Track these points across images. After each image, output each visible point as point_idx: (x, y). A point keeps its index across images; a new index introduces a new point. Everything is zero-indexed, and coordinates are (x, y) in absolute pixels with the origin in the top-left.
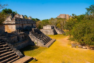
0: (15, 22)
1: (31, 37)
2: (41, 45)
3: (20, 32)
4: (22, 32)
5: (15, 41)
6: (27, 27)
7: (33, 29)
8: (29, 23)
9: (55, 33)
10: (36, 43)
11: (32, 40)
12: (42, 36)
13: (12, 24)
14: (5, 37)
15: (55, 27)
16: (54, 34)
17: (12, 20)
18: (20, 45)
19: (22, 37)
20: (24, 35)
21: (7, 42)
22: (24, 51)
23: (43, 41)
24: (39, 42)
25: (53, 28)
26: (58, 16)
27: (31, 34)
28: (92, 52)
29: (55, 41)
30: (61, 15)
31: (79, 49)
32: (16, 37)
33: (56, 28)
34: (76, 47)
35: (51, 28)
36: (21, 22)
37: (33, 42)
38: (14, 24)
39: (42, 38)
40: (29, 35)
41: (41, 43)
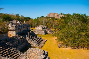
0: (15, 29)
1: (27, 40)
2: (36, 46)
3: (19, 37)
4: (20, 36)
5: (17, 45)
6: (24, 31)
7: (29, 33)
8: (25, 28)
9: (46, 33)
10: (32, 44)
11: (29, 42)
12: (35, 38)
13: (12, 31)
14: (10, 43)
15: (45, 28)
16: (44, 34)
17: (12, 27)
18: (21, 47)
19: (21, 40)
20: (23, 38)
21: (13, 47)
22: (24, 51)
23: (37, 42)
24: (34, 44)
25: (44, 28)
26: (48, 15)
27: (28, 37)
28: (72, 51)
29: (46, 42)
30: (50, 14)
31: (63, 48)
32: (18, 41)
33: (47, 28)
34: (61, 47)
35: (42, 28)
36: (19, 28)
37: (30, 44)
38: (14, 31)
39: (36, 40)
40: (26, 38)
41: (36, 44)
